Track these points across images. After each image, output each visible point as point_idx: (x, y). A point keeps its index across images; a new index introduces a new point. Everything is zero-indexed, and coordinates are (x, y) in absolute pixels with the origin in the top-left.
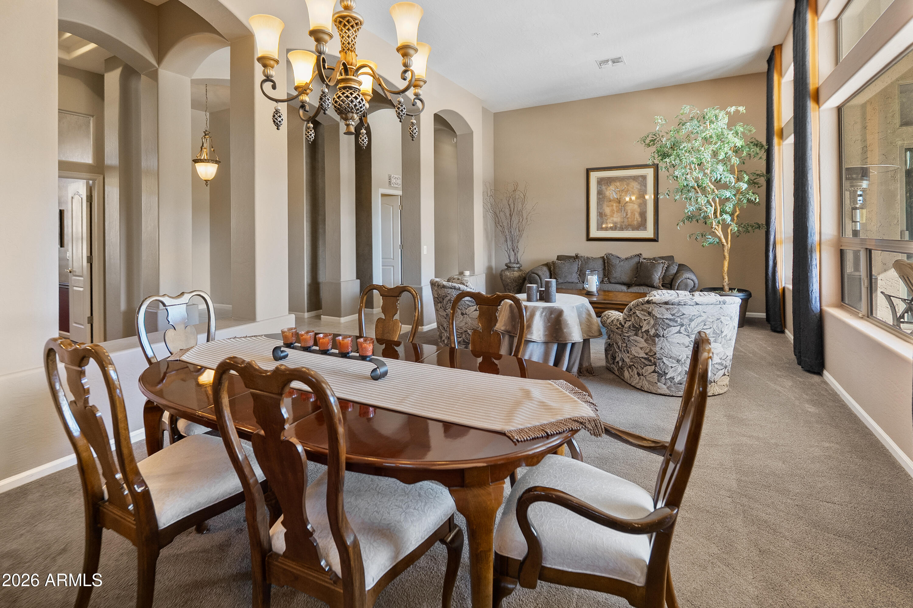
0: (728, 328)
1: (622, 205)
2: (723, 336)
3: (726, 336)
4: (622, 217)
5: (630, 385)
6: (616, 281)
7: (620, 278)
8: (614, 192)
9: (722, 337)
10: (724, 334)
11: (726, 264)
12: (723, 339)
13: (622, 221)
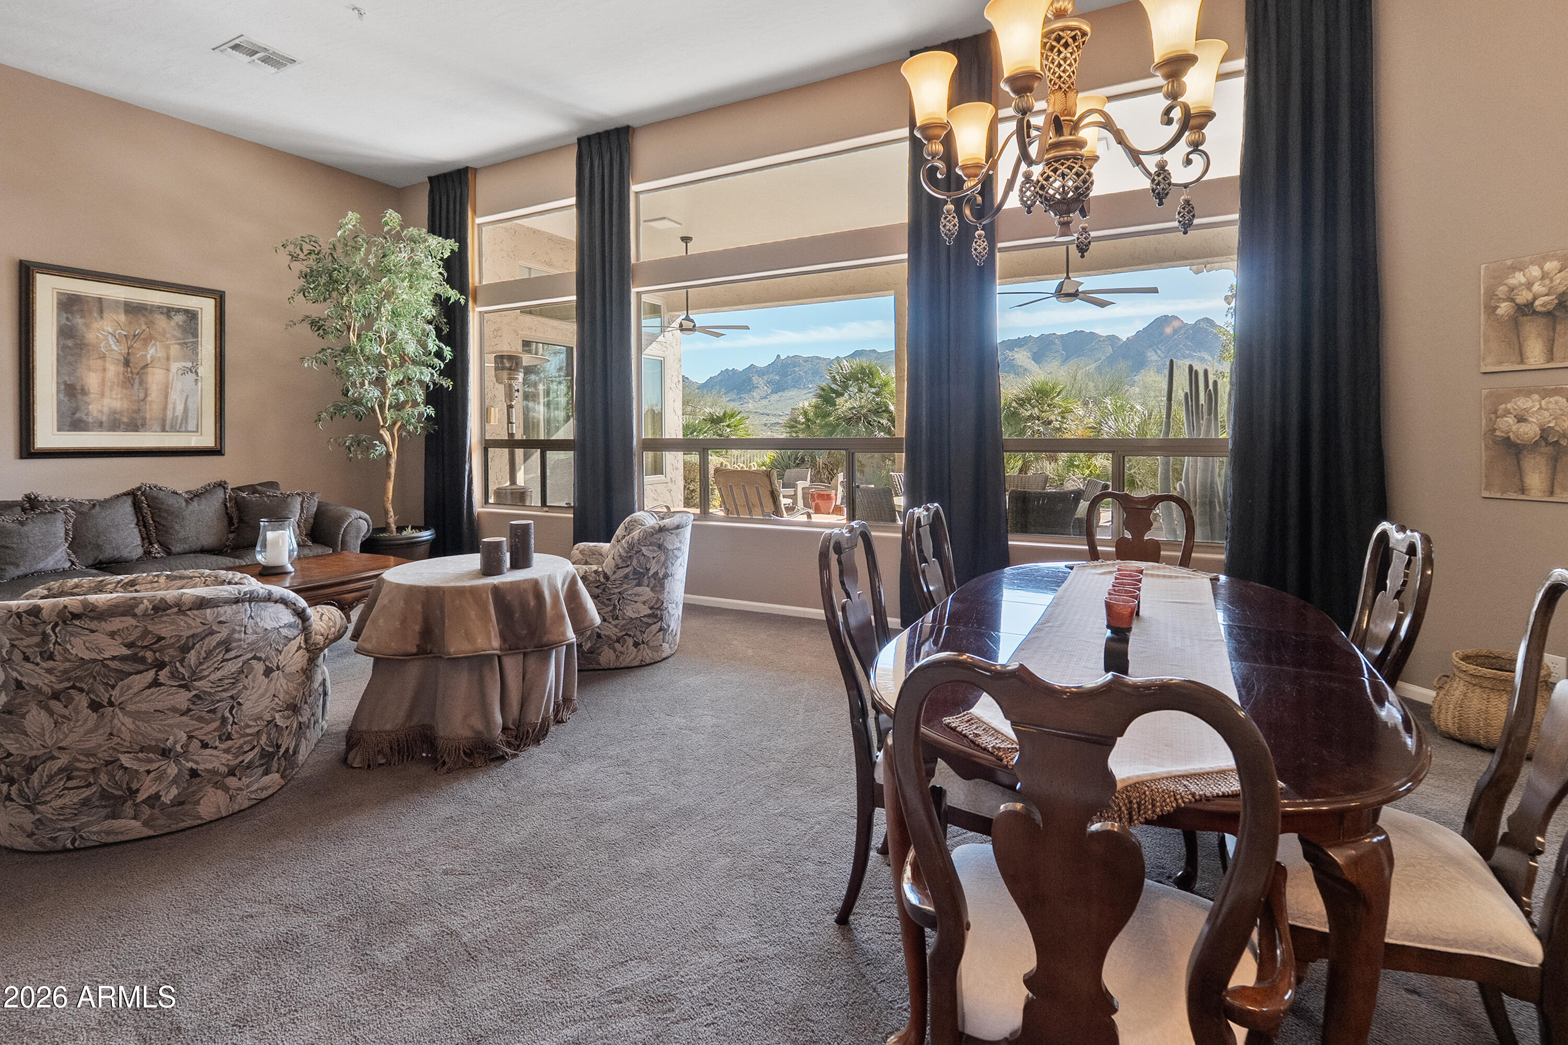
0: (657, 562)
1: (135, 371)
2: (650, 575)
3: (657, 573)
4: (135, 398)
5: (609, 669)
6: (187, 547)
7: (198, 539)
8: (110, 338)
9: (648, 578)
10: (651, 573)
11: (391, 485)
12: (652, 579)
13: (136, 407)
